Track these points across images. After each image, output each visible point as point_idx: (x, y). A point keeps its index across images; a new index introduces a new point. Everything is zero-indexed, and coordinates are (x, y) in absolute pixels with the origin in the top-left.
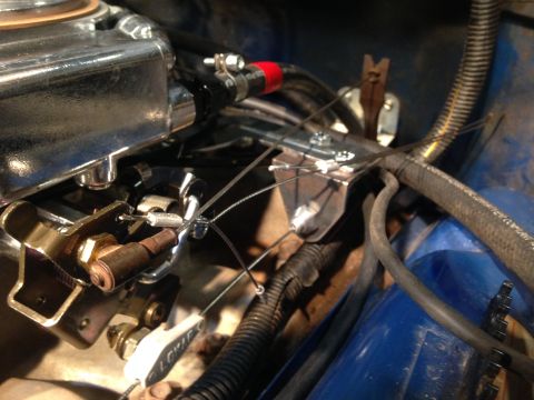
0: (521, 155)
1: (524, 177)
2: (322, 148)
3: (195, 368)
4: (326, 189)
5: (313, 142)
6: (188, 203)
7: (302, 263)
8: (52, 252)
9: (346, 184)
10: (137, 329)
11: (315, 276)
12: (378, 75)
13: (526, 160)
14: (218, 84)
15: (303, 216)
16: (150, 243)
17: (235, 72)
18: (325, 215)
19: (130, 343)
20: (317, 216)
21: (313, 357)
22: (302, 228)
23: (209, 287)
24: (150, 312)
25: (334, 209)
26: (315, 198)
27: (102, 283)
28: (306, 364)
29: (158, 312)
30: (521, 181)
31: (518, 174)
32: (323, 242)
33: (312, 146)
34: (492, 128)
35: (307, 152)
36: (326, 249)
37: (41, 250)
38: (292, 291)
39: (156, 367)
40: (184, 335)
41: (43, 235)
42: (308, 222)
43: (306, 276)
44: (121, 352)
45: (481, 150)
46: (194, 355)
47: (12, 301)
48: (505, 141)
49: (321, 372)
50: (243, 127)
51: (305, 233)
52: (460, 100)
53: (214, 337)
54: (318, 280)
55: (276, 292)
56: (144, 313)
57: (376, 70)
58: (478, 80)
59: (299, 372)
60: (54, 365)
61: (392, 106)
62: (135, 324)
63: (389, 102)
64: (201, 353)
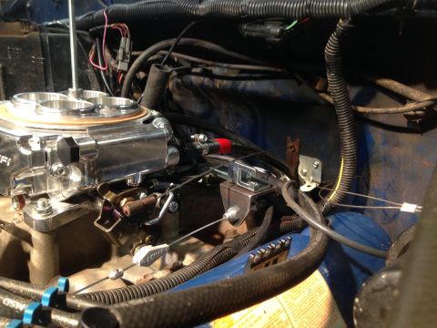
9: (250, 196)
10: (141, 244)
12: (294, 148)
14: (193, 147)
15: (231, 212)
17: (202, 142)
20: (238, 212)
22: (230, 217)
24: (147, 239)
26: (237, 204)
27: (127, 213)
39: (146, 259)
40: (159, 250)
41: (110, 194)
42: (232, 215)
43: (236, 248)
47: (95, 223)
51: (232, 221)
56: (145, 238)
57: (293, 144)
61: (317, 166)
62: (140, 242)
63: (316, 163)
64: (171, 269)
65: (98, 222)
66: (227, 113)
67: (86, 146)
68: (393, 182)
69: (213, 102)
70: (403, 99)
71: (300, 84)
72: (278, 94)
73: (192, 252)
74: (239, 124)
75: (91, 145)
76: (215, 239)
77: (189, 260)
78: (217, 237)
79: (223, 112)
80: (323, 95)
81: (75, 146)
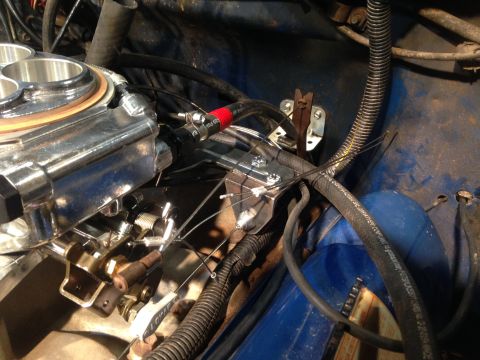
0: (410, 162)
1: (411, 177)
2: (260, 169)
3: (172, 323)
4: (260, 201)
5: (254, 164)
6: (168, 222)
7: (245, 249)
8: (91, 269)
9: (273, 199)
10: (136, 303)
11: (254, 257)
12: (305, 104)
13: (413, 165)
14: (188, 135)
15: (246, 218)
16: (146, 260)
17: (198, 124)
18: (260, 217)
19: (133, 312)
20: (255, 218)
21: (246, 318)
22: (244, 227)
23: (181, 266)
24: (144, 292)
25: (266, 215)
26: (254, 206)
27: (121, 287)
28: (242, 323)
29: (148, 291)
30: (410, 181)
31: (407, 175)
32: (260, 233)
33: (253, 167)
34: (388, 142)
35: (249, 173)
36: (262, 238)
37: (86, 269)
38: (237, 269)
39: (149, 328)
40: (165, 307)
41: (87, 259)
42: (248, 223)
43: (247, 258)
44: (127, 318)
45: (381, 156)
46: (171, 314)
47: (62, 291)
48: (398, 151)
49: (251, 328)
50: (205, 151)
51: (247, 229)
52: (361, 127)
53: (184, 302)
54: (255, 261)
55: (225, 271)
56: (140, 293)
57: (303, 100)
58: (373, 114)
59: (238, 328)
60: (78, 321)
61: (320, 116)
62: (135, 300)
63: (318, 113)
64: (176, 313)
65: (65, 288)
66: (193, 44)
67: (29, 184)
68: (427, 142)
69: (172, 27)
70: (456, 39)
71: (306, 9)
72: (275, 23)
75: (37, 181)
76: (212, 238)
77: (194, 291)
78: (214, 234)
79: (187, 41)
80: (343, 28)
81: (11, 194)
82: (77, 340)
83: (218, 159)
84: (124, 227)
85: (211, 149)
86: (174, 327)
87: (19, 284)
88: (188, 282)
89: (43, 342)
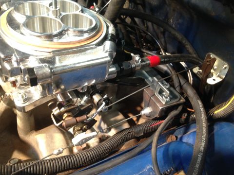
3: (97, 142)
9: (160, 108)
11: (141, 134)
16: (79, 118)
18: (153, 114)
19: (77, 133)
20: (150, 113)
24: (85, 127)
25: (156, 113)
38: (130, 135)
39: (79, 143)
40: (89, 137)
41: (57, 110)
43: (137, 133)
46: (98, 138)
47: (51, 115)
50: (144, 72)
53: (105, 136)
56: (83, 127)
61: (225, 68)
62: (80, 129)
63: (225, 66)
64: (100, 139)
66: (174, 10)
73: (116, 127)
74: (180, 21)
77: (113, 132)
78: (139, 109)
81: (34, 77)
82: (57, 133)
83: (147, 78)
84: (85, 98)
85: (146, 72)
86: (96, 144)
87: (33, 109)
88: (112, 127)
89: (48, 127)
